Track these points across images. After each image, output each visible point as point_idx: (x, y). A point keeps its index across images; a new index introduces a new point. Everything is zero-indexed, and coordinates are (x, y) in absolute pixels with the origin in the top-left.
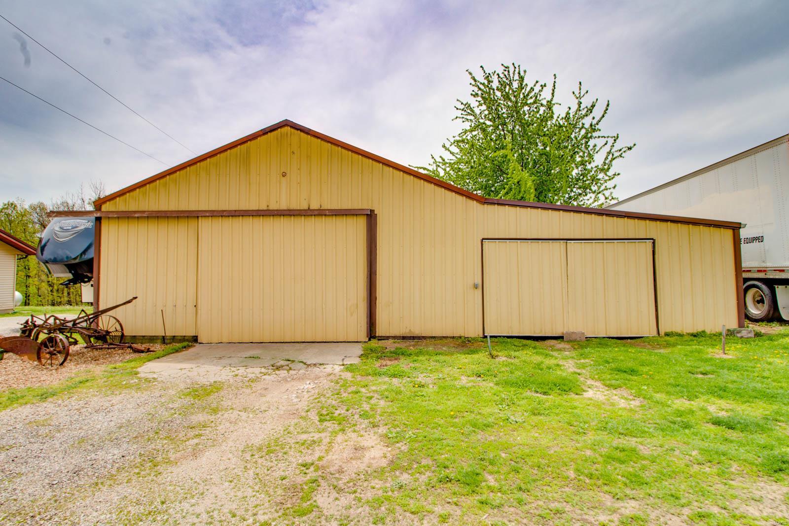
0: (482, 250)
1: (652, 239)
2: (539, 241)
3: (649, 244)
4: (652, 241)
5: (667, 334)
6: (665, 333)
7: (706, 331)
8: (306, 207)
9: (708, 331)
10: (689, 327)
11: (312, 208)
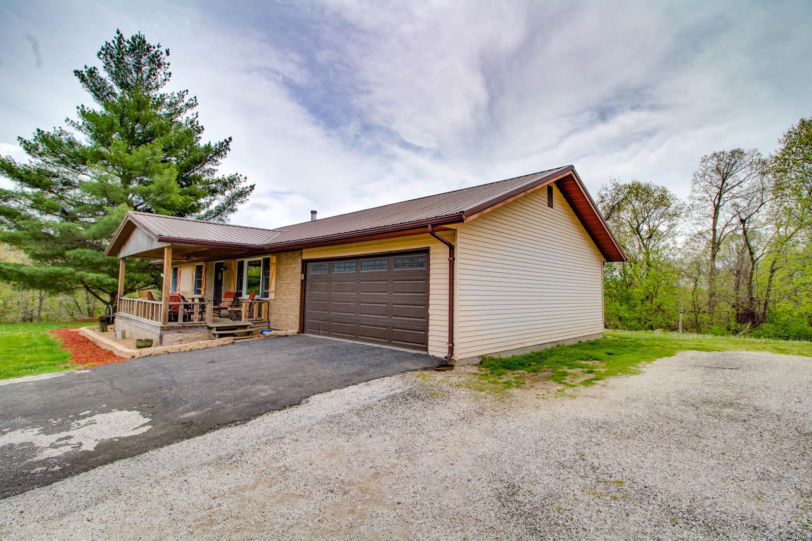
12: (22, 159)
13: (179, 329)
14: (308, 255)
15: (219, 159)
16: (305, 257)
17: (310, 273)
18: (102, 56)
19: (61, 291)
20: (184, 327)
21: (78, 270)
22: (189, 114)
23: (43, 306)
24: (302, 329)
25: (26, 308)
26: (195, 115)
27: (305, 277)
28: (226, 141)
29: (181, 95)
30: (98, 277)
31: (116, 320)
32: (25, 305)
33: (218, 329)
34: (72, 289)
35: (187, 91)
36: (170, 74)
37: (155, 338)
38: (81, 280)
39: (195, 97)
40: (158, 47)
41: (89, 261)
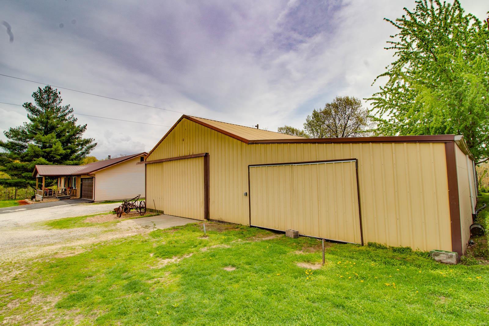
0: (249, 173)
1: (355, 159)
2: (283, 165)
3: (353, 163)
4: (355, 161)
5: (370, 245)
6: (368, 243)
7: (412, 248)
8: (188, 154)
9: (414, 249)
10: (391, 240)
11: (190, 154)
12: (5, 140)
13: (47, 198)
14: (82, 177)
15: (82, 133)
16: (81, 177)
17: (83, 182)
18: (34, 96)
19: (22, 187)
20: (49, 197)
21: (27, 180)
22: (70, 115)
23: (17, 193)
24: (81, 196)
25: (9, 195)
26: (72, 116)
27: (82, 183)
28: (84, 126)
29: (67, 107)
30: (34, 183)
31: (36, 197)
32: (8, 193)
33: (59, 197)
34: (26, 186)
35: (69, 105)
36: (62, 99)
37: (41, 200)
38: (28, 183)
39: (72, 108)
40: (56, 90)
41: (31, 177)
